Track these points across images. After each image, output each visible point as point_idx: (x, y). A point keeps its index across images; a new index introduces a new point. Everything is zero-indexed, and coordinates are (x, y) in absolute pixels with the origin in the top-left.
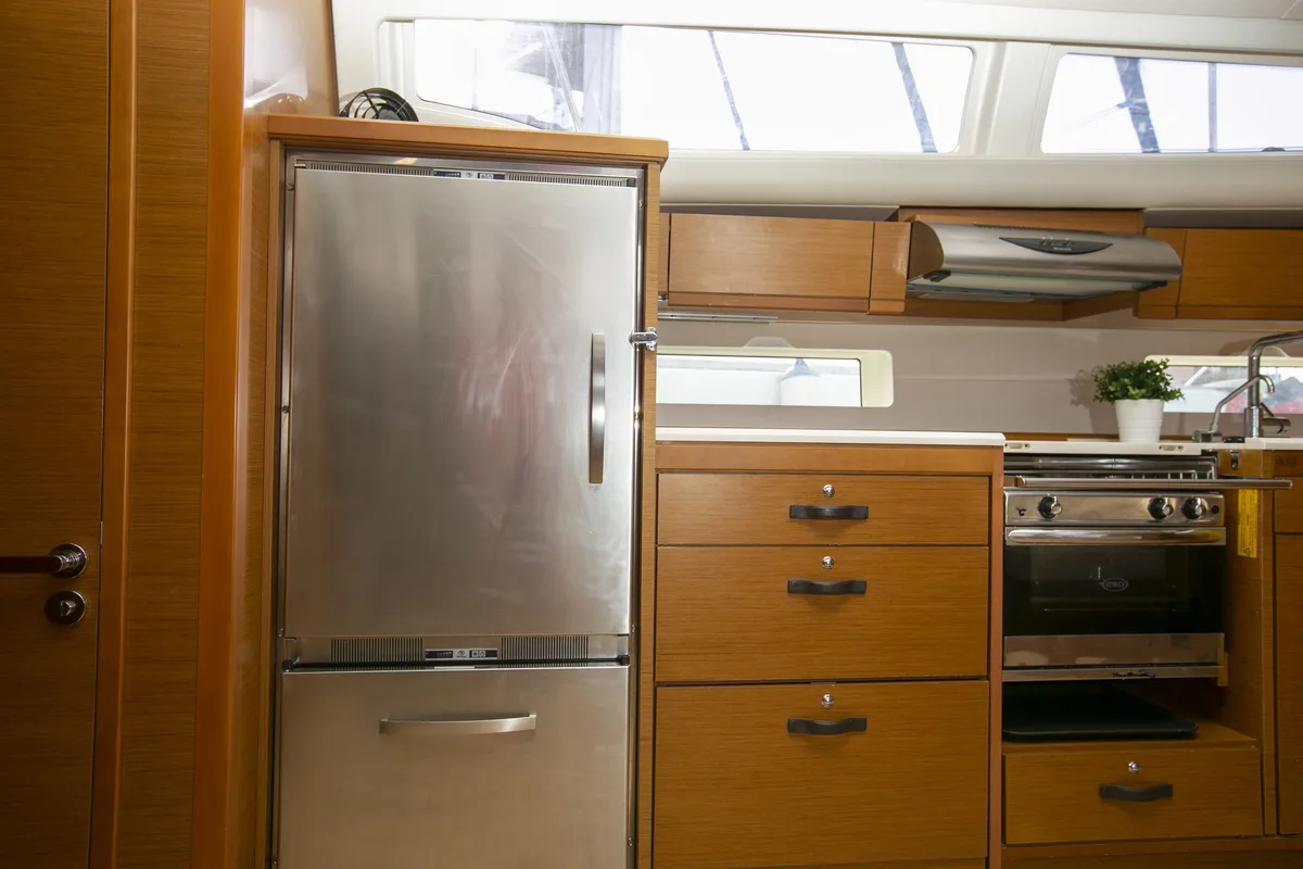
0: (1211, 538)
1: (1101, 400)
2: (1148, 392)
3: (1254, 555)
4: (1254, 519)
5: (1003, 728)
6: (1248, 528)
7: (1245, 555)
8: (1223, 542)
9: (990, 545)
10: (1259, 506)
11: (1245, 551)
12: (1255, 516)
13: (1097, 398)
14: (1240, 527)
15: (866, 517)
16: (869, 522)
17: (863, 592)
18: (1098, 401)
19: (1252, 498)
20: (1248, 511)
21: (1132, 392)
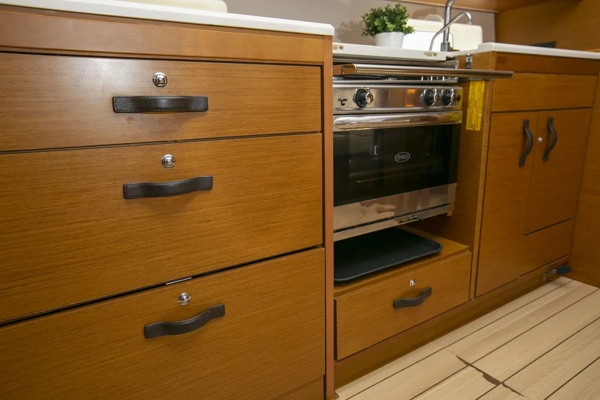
0: (452, 120)
1: (366, 35)
2: (397, 26)
3: (478, 129)
4: (480, 104)
5: (334, 278)
6: (475, 110)
7: (472, 129)
8: (460, 122)
9: (322, 131)
10: (485, 94)
11: (471, 127)
12: (482, 100)
13: (364, 33)
14: (469, 110)
15: (206, 109)
16: (209, 113)
17: (210, 188)
18: (364, 35)
19: (480, 89)
20: (476, 99)
21: (390, 26)
